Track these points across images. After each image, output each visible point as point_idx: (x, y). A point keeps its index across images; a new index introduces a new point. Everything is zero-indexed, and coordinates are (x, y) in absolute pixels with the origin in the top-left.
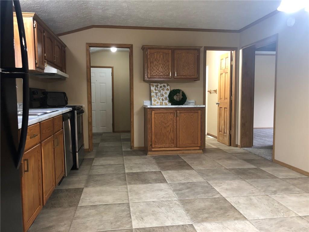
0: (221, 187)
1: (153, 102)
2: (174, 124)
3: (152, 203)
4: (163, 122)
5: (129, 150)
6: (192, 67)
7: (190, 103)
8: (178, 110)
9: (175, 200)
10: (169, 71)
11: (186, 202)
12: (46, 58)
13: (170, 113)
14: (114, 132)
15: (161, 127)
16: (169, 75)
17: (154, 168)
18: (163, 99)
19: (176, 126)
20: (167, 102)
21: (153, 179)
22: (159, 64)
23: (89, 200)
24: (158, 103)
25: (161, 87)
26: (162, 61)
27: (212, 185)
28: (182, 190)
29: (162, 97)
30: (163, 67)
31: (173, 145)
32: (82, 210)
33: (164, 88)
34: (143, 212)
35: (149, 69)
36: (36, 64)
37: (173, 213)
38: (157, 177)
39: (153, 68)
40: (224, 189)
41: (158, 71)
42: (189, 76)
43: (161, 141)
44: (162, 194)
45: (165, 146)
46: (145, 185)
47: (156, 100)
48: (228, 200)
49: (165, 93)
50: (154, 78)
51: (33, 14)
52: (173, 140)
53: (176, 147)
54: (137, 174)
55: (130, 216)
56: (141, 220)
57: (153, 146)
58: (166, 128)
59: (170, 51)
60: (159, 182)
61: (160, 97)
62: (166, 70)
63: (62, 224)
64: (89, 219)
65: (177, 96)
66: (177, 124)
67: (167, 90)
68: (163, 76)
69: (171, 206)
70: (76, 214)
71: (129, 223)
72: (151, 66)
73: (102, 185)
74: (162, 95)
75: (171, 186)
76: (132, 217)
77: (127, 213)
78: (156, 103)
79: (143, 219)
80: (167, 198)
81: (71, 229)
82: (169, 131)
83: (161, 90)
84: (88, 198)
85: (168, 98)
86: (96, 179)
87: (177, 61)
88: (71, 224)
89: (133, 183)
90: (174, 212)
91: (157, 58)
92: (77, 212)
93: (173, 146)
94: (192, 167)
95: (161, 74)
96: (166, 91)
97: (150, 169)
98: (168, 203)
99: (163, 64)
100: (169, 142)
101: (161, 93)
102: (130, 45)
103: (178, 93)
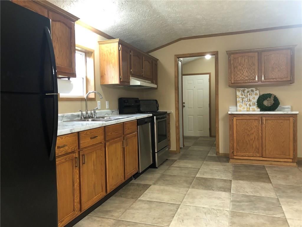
0: (290, 207)
1: (238, 107)
2: (259, 132)
3: (201, 209)
4: (246, 129)
5: (215, 155)
6: (284, 68)
7: (284, 108)
8: (264, 117)
9: (226, 210)
10: (255, 75)
11: (238, 214)
12: (132, 73)
13: (255, 120)
14: (211, 137)
15: (244, 135)
16: (255, 79)
17: (228, 176)
18: (251, 104)
19: (262, 134)
20: (255, 107)
21: (219, 186)
22: (244, 68)
23: (149, 196)
24: (244, 108)
25: (248, 92)
26: (247, 65)
27: (281, 203)
28: (241, 202)
29: (250, 102)
30: (248, 71)
31: (257, 154)
32: (139, 203)
33: (252, 93)
34: (187, 215)
35: (232, 74)
36: (120, 79)
37: (215, 223)
38: (223, 186)
39: (236, 73)
40: (293, 210)
41: (242, 76)
42: (280, 78)
43: (244, 149)
44: (217, 202)
45: (248, 154)
46: (206, 191)
47: (242, 106)
48: (288, 222)
49: (252, 98)
50: (238, 83)
51: (118, 40)
52: (258, 149)
53: (262, 157)
54: (206, 179)
55: (173, 217)
56: (180, 222)
57: (235, 154)
58: (249, 136)
59: (256, 54)
60: (223, 190)
61: (246, 103)
62: (252, 74)
63: (118, 210)
64: (139, 211)
65: (268, 101)
66: (263, 132)
67: (256, 94)
68: (249, 81)
69: (219, 216)
70: (133, 205)
71: (169, 222)
72: (234, 71)
73: (167, 185)
74: (250, 100)
75: (232, 196)
76: (175, 217)
77: (172, 213)
78: (242, 109)
79: (183, 220)
80: (219, 207)
81: (122, 216)
82: (253, 140)
83: (248, 95)
84: (149, 194)
85: (256, 104)
86: (166, 178)
87: (264, 63)
88: (124, 212)
89: (196, 187)
90: (217, 221)
91: (241, 62)
92: (134, 204)
93: (258, 156)
94: (271, 180)
95: (247, 78)
96: (254, 96)
97: (221, 177)
98: (218, 211)
99: (248, 68)
100: (253, 150)
101: (248, 98)
102: (215, 52)
103: (269, 98)
